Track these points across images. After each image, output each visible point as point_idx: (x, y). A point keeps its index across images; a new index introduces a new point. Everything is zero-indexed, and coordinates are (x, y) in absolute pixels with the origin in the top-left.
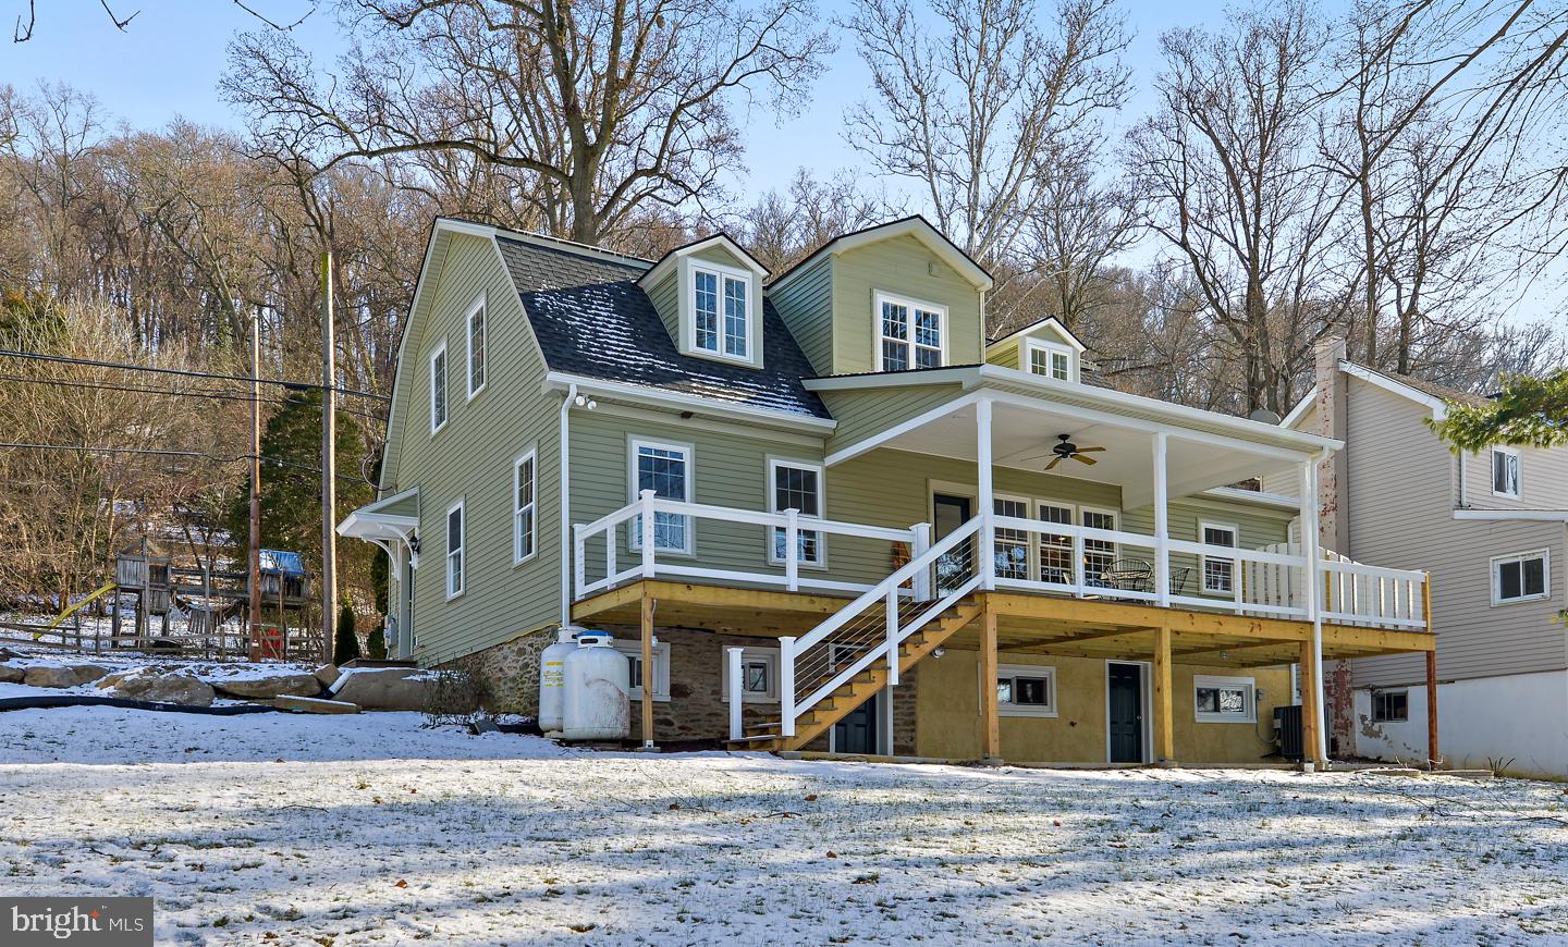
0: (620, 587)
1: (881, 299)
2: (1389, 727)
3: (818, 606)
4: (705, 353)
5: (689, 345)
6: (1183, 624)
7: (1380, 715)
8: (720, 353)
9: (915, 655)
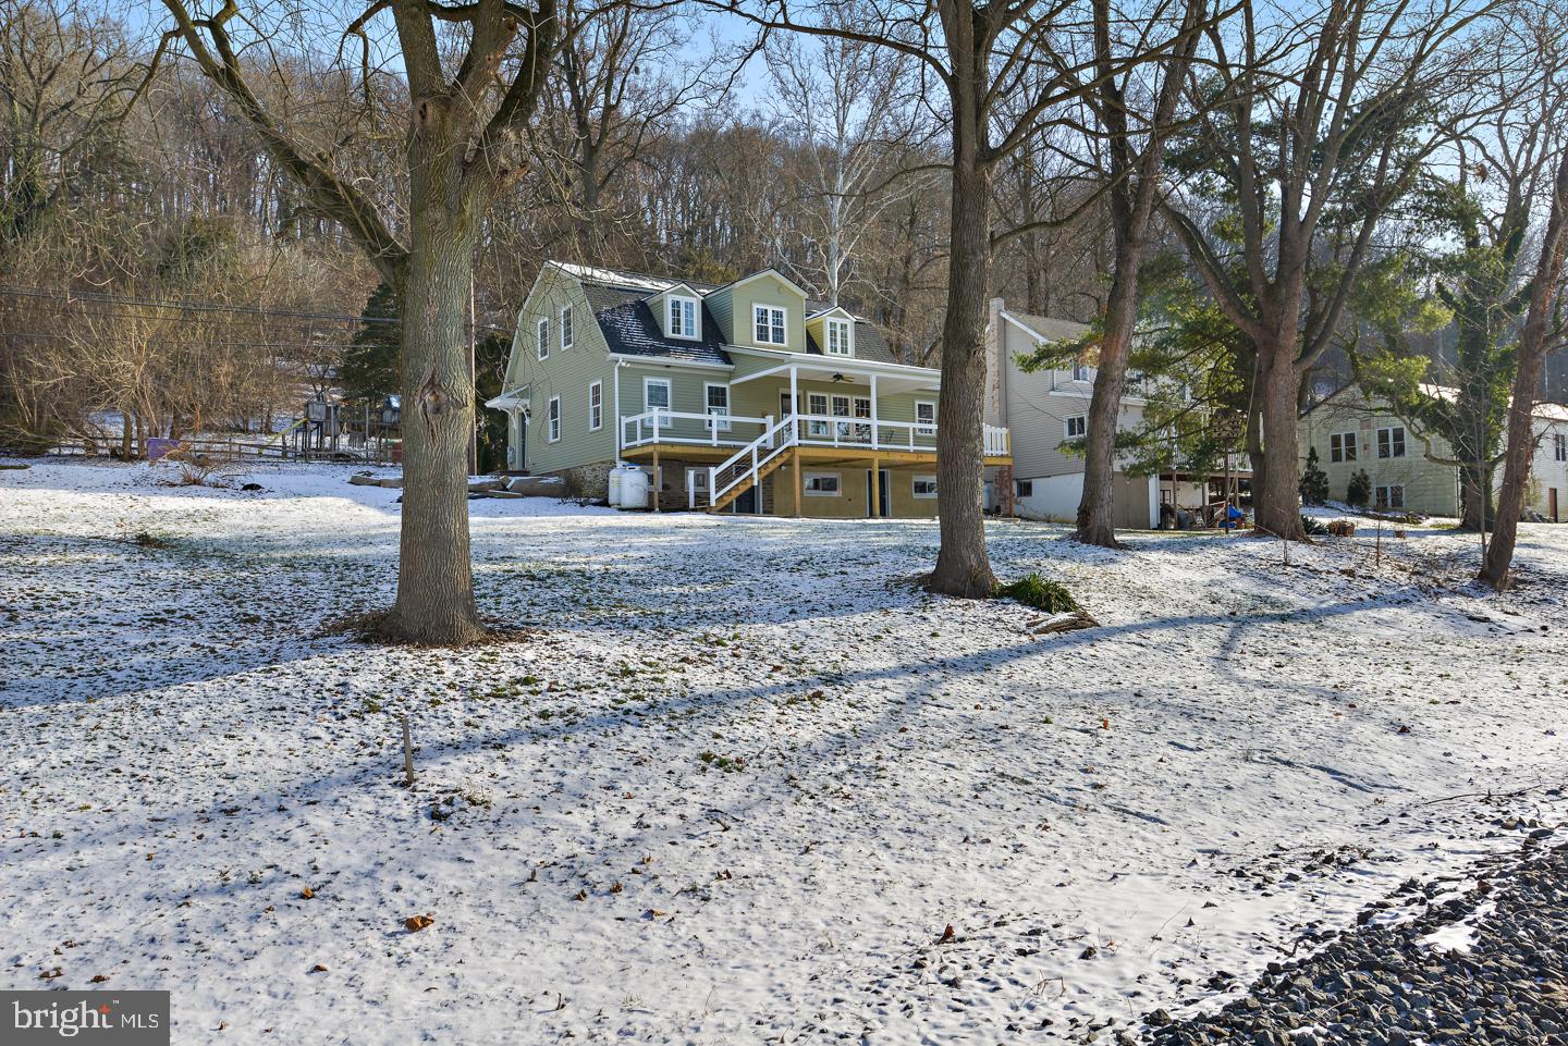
0: (643, 446)
1: (755, 306)
2: (1025, 499)
3: (726, 452)
4: (676, 336)
5: (668, 333)
6: (884, 456)
7: (1021, 494)
8: (683, 336)
9: (765, 473)
